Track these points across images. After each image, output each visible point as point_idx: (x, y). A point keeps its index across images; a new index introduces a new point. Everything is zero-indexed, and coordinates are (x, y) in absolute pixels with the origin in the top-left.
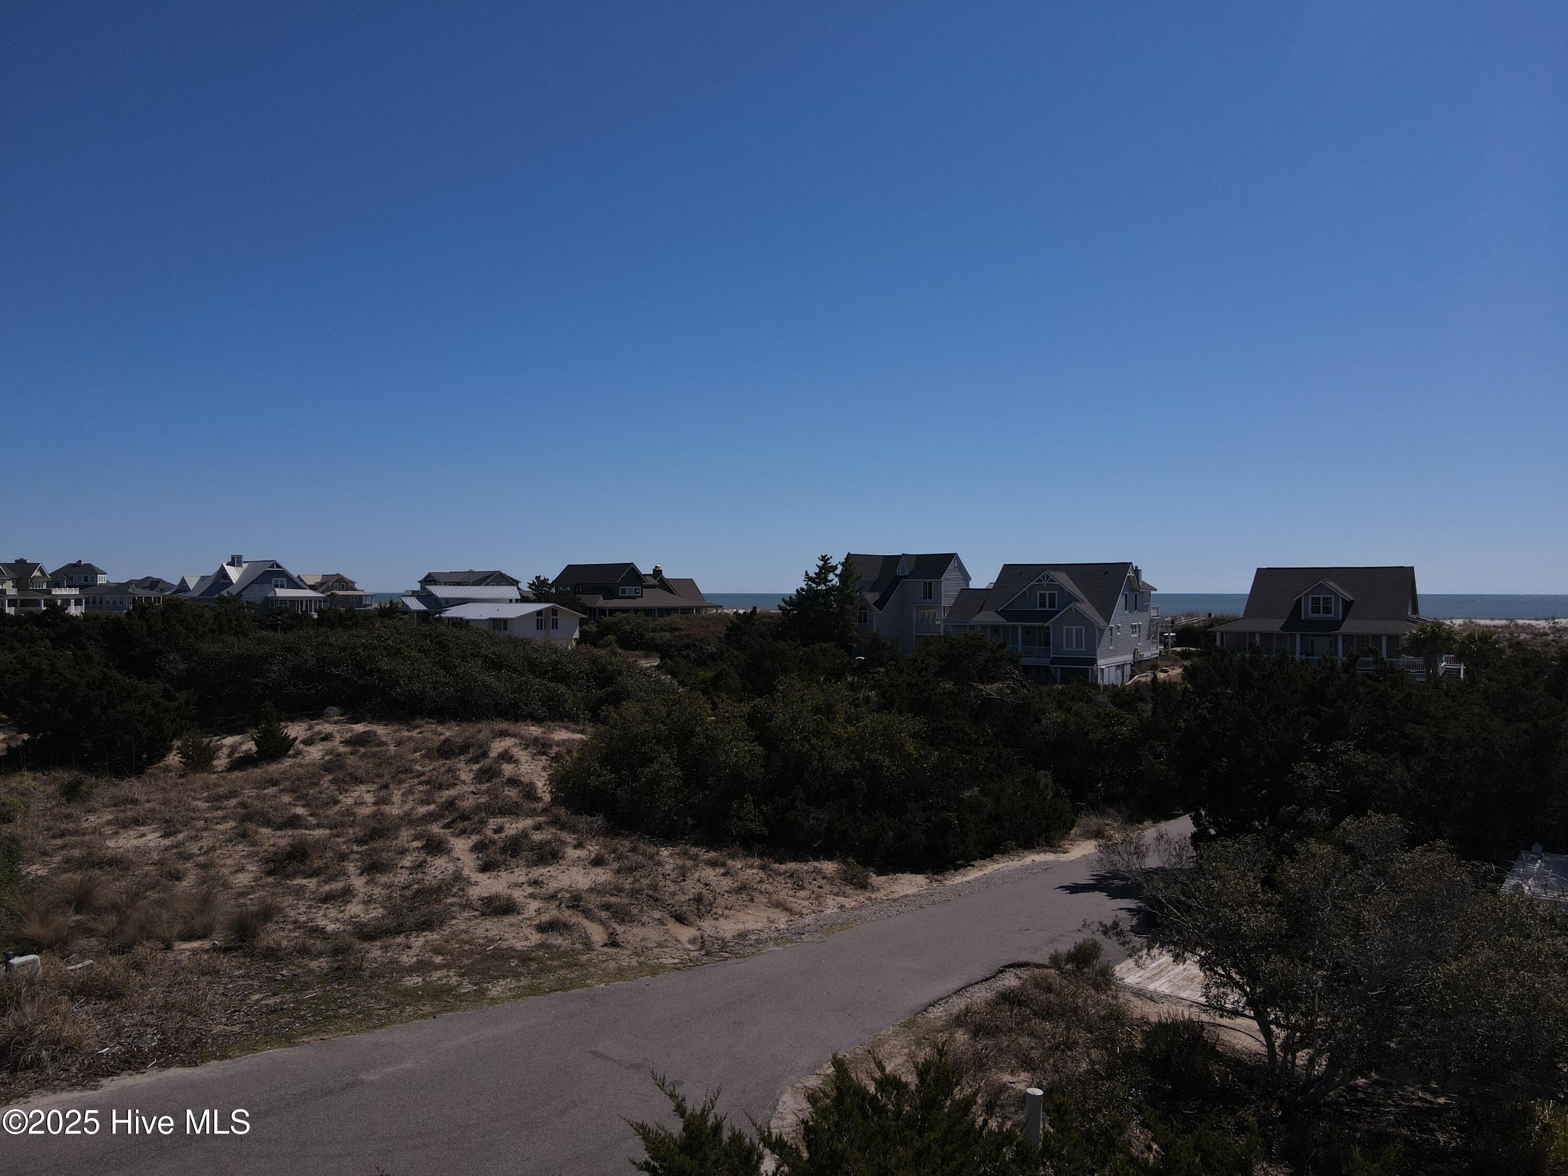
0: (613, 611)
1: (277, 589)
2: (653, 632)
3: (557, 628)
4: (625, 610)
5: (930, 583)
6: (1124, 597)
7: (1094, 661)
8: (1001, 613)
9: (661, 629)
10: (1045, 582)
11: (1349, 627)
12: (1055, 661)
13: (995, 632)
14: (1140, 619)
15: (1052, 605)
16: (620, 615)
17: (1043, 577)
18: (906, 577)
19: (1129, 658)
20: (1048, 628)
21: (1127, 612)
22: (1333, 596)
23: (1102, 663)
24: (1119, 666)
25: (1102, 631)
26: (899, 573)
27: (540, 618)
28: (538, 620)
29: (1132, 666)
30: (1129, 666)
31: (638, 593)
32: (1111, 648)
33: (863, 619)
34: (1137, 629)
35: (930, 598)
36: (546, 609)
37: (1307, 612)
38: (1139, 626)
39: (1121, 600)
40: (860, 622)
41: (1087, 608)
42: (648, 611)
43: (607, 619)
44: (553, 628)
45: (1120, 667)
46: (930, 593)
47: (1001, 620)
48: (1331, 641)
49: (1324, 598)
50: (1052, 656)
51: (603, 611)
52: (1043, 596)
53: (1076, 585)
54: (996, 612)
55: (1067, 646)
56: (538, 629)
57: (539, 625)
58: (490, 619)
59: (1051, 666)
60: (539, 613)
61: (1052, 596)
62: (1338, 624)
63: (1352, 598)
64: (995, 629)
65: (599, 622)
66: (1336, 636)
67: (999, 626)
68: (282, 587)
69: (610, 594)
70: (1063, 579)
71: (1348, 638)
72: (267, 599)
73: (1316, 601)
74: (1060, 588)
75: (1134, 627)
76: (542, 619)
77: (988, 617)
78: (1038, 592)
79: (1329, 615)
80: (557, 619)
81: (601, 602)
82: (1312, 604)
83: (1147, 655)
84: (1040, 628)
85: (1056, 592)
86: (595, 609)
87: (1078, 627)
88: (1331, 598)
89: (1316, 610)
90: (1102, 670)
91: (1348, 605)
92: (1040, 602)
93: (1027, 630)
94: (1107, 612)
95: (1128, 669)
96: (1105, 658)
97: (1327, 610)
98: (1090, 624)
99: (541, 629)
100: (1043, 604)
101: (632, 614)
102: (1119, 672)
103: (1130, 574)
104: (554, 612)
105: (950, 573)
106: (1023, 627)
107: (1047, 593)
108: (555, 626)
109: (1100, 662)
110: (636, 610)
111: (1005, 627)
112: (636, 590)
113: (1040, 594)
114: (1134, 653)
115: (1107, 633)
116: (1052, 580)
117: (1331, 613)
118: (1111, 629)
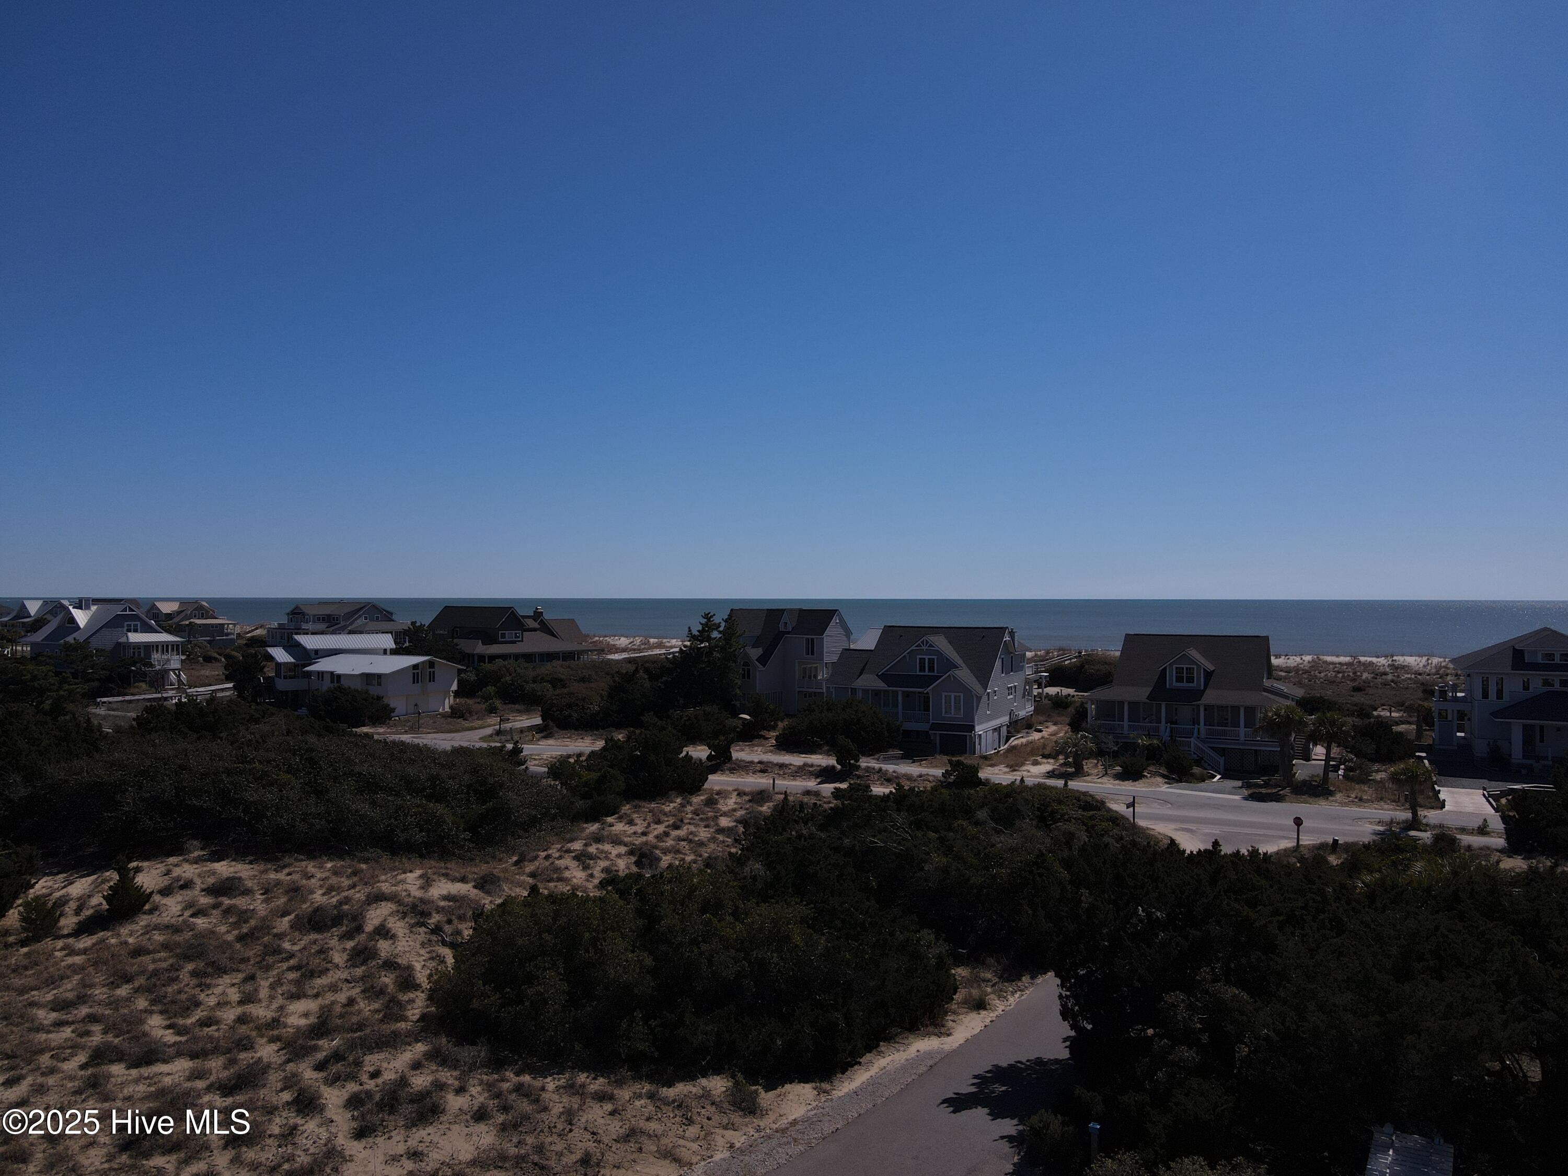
0: (492, 658)
1: (129, 634)
2: (534, 682)
3: (434, 681)
4: (504, 657)
5: (812, 640)
6: (1001, 660)
7: (972, 728)
8: (883, 677)
9: (542, 679)
10: (925, 648)
11: (1211, 697)
12: (934, 727)
13: (876, 695)
14: (1016, 680)
15: (931, 669)
16: (500, 662)
17: (923, 642)
18: (788, 633)
19: (1005, 719)
20: (927, 693)
21: (1003, 675)
22: (1195, 667)
23: (979, 729)
24: (995, 729)
25: (979, 699)
26: (782, 628)
27: (415, 671)
28: (414, 673)
29: (1008, 727)
30: (1005, 727)
31: (519, 637)
32: (988, 712)
33: (747, 675)
34: (1013, 689)
35: (813, 654)
36: (423, 662)
37: (1171, 681)
38: (1015, 687)
39: (998, 663)
40: (744, 677)
41: (964, 674)
42: (528, 657)
43: (487, 666)
44: (430, 681)
45: (997, 730)
46: (812, 649)
47: (881, 685)
48: (1193, 709)
49: (1187, 668)
50: (931, 721)
51: (482, 658)
52: (922, 661)
53: (955, 649)
54: (877, 675)
55: (946, 713)
56: (414, 683)
57: (416, 679)
58: (363, 674)
59: (930, 732)
60: (415, 667)
61: (931, 661)
62: (1199, 694)
63: (1212, 668)
64: (876, 693)
65: (478, 670)
66: (1198, 706)
67: (880, 691)
68: (136, 631)
69: (490, 639)
70: (941, 643)
71: (1208, 708)
72: (119, 644)
73: (1179, 670)
74: (939, 654)
75: (1008, 688)
76: (418, 673)
77: (870, 681)
78: (919, 657)
79: (1191, 685)
80: (434, 672)
81: (480, 648)
82: (1177, 673)
83: (1022, 714)
84: (919, 693)
85: (935, 657)
86: (473, 655)
87: (956, 694)
88: (1193, 668)
89: (1180, 679)
90: (980, 735)
91: (1209, 675)
92: (920, 666)
93: (907, 695)
94: (984, 680)
95: (1004, 731)
96: (982, 723)
97: (1191, 680)
98: (967, 691)
99: (418, 682)
100: (922, 669)
101: (512, 661)
102: (996, 734)
103: (1007, 638)
104: (431, 664)
105: (833, 632)
106: (903, 692)
107: (927, 657)
108: (432, 678)
109: (977, 728)
110: (517, 657)
111: (884, 691)
112: (516, 634)
113: (920, 659)
114: (1010, 714)
115: (985, 698)
116: (931, 646)
117: (1193, 682)
118: (989, 693)
